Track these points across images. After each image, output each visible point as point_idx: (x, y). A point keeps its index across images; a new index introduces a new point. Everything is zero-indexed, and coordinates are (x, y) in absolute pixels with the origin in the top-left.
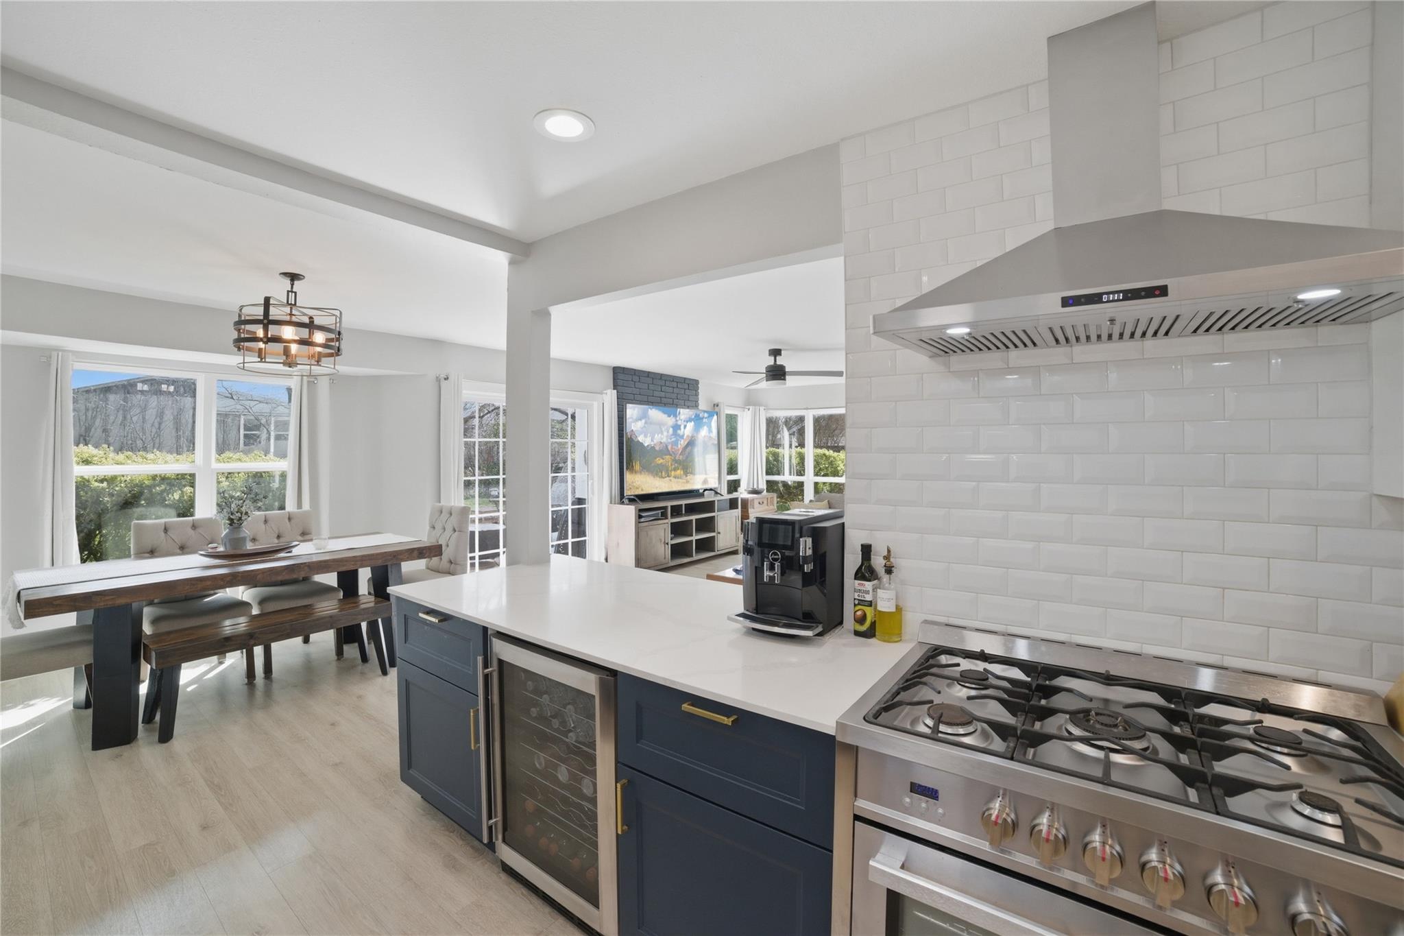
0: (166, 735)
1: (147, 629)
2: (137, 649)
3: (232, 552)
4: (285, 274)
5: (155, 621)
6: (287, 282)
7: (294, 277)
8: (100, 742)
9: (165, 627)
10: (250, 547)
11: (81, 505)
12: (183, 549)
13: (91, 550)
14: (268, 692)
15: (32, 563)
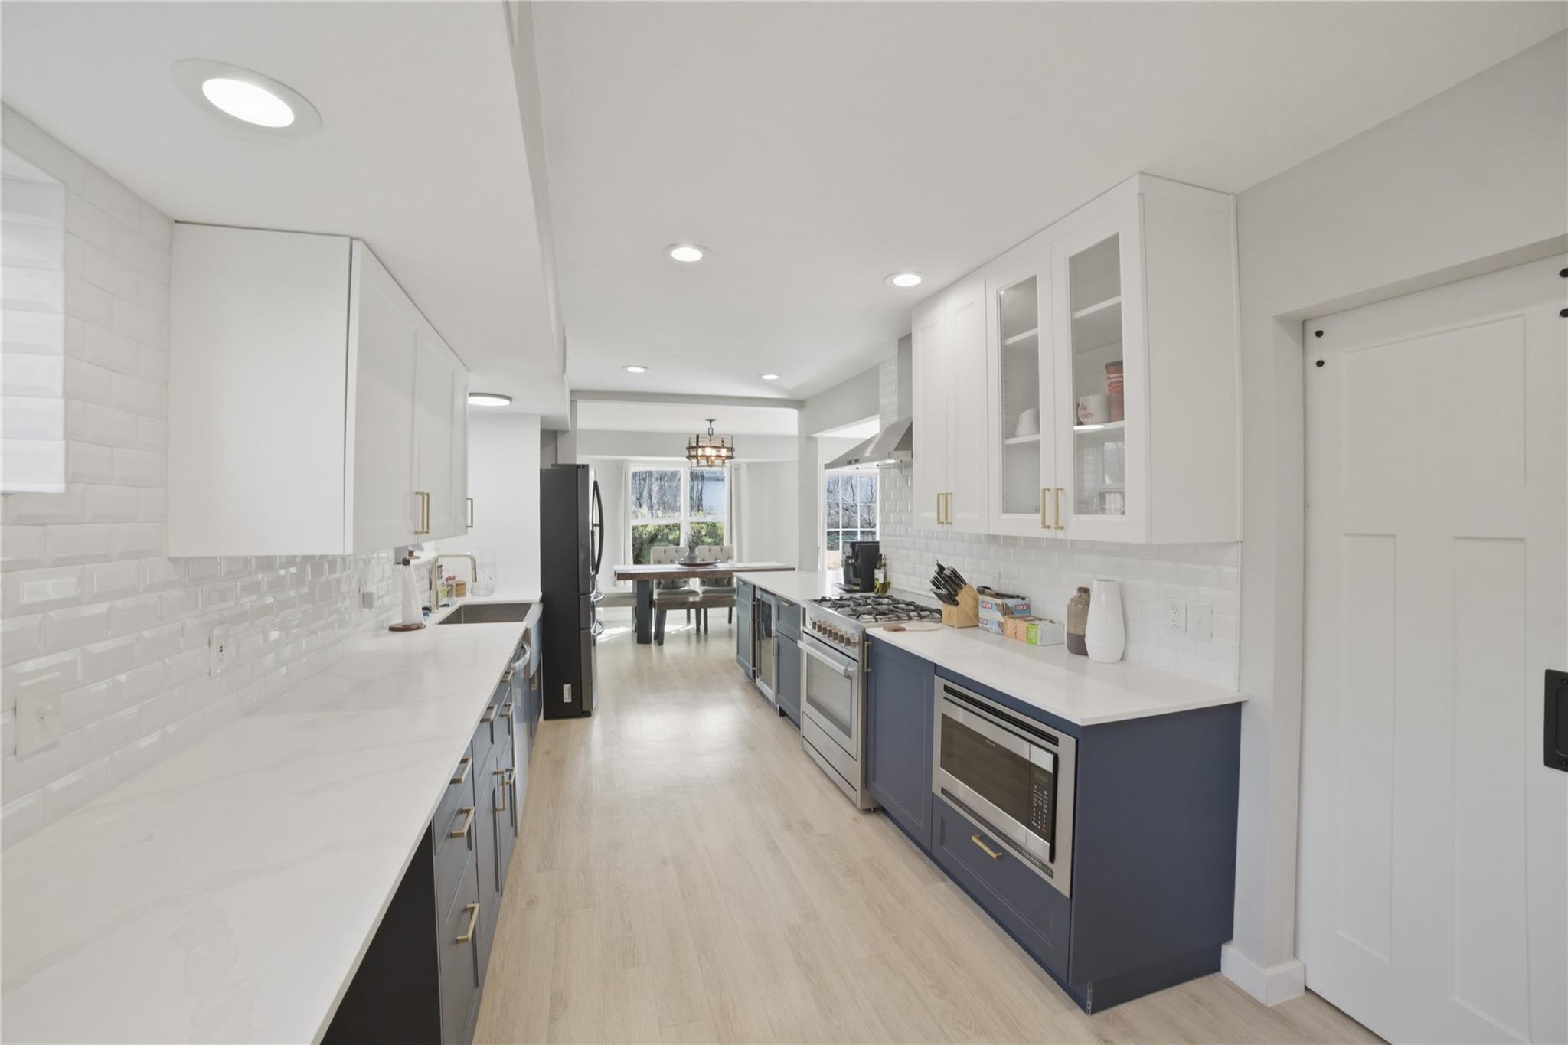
0: (660, 643)
1: (655, 597)
2: (651, 603)
3: (690, 563)
4: (708, 420)
5: (659, 594)
6: (709, 422)
7: (711, 421)
8: (639, 642)
9: (663, 597)
10: (698, 561)
11: (634, 539)
12: (672, 562)
13: (637, 560)
14: (706, 639)
15: (618, 563)
